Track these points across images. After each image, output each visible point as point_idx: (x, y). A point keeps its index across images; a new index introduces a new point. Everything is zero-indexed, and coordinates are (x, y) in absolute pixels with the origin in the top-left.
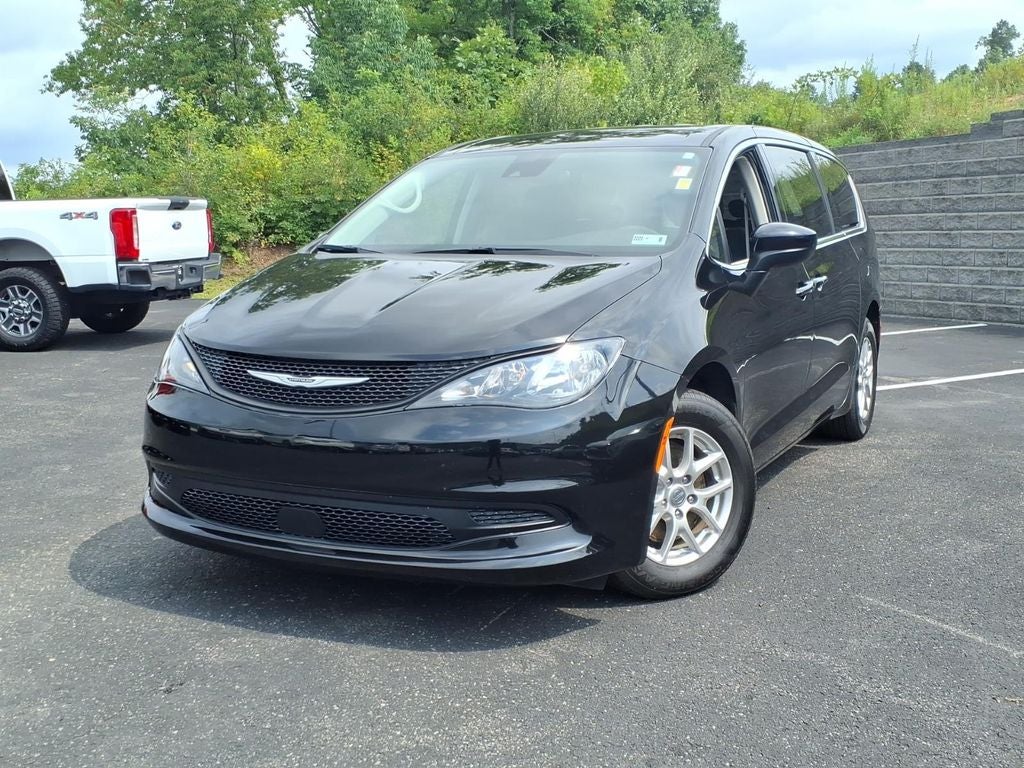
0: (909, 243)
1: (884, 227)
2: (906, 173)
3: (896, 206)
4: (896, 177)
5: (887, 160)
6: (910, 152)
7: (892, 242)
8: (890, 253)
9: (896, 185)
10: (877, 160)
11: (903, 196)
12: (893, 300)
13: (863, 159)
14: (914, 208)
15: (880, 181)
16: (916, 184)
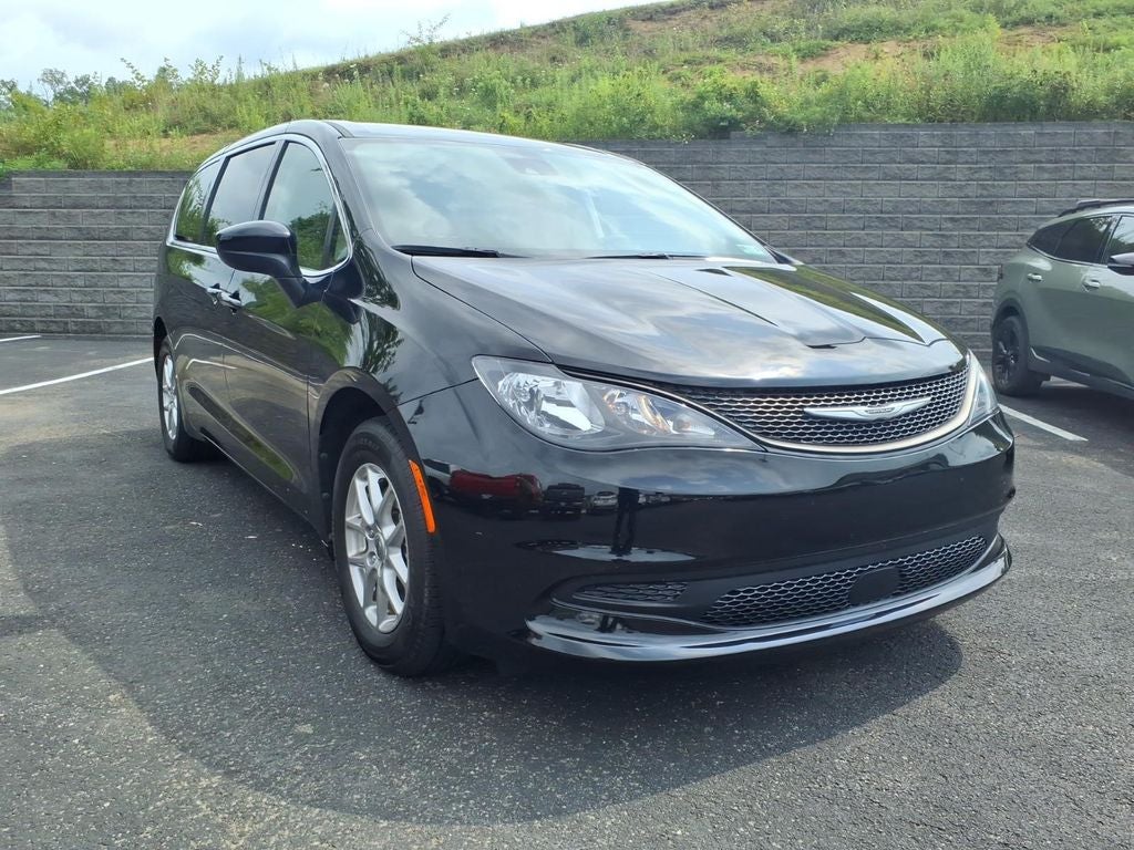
0: (144, 268)
1: (110, 253)
2: (127, 202)
3: (123, 232)
4: (116, 204)
5: (102, 188)
6: (130, 182)
7: (123, 267)
8: (122, 276)
9: (120, 213)
10: (90, 188)
11: (131, 224)
12: (135, 321)
13: (70, 185)
14: (146, 236)
15: (98, 208)
16: (142, 213)
